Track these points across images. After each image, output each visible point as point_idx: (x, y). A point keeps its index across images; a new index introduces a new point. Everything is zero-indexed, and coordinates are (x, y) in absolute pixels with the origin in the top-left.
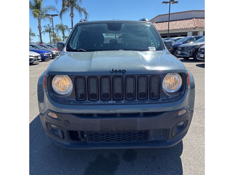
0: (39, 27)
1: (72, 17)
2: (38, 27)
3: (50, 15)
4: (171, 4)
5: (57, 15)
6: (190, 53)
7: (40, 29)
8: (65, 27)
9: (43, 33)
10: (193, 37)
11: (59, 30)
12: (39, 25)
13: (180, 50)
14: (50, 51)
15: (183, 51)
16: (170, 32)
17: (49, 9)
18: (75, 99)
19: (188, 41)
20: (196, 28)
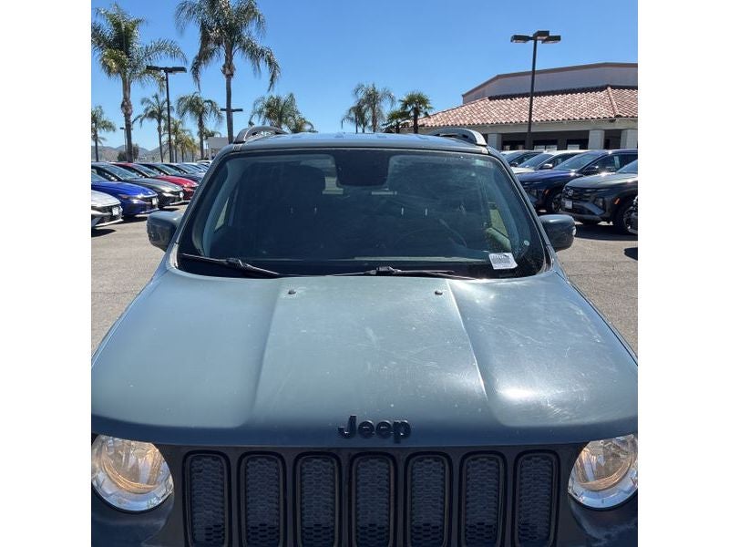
0: (126, 106)
1: (229, 76)
2: (123, 105)
3: (162, 69)
4: (539, 42)
5: (182, 69)
6: (604, 208)
7: (127, 110)
8: (207, 104)
9: (139, 119)
10: (610, 152)
11: (188, 113)
12: (126, 99)
13: (570, 198)
14: (152, 188)
15: (580, 200)
16: (533, 130)
17: (159, 49)
19: (596, 164)
20: (617, 120)
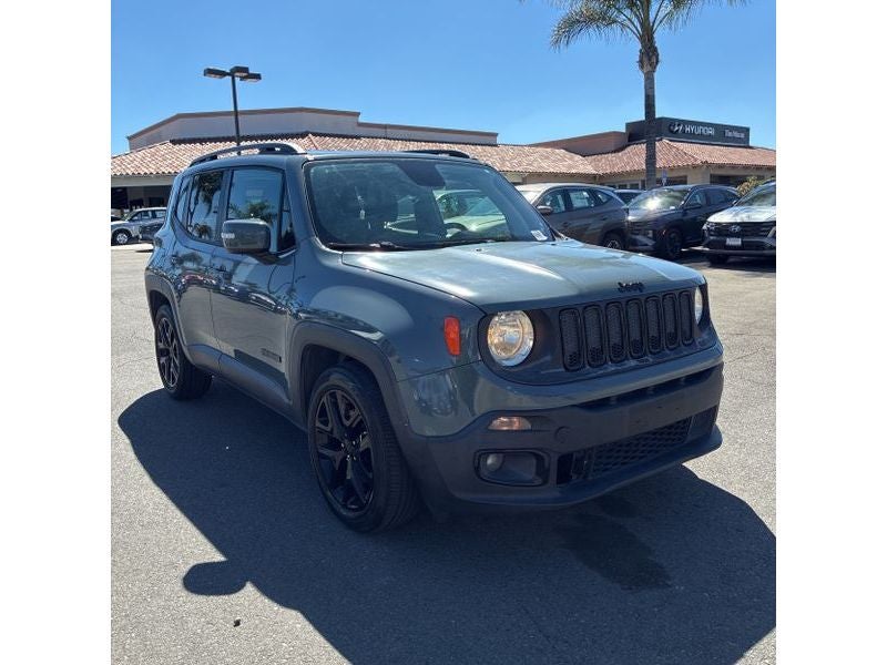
18: (563, 370)
